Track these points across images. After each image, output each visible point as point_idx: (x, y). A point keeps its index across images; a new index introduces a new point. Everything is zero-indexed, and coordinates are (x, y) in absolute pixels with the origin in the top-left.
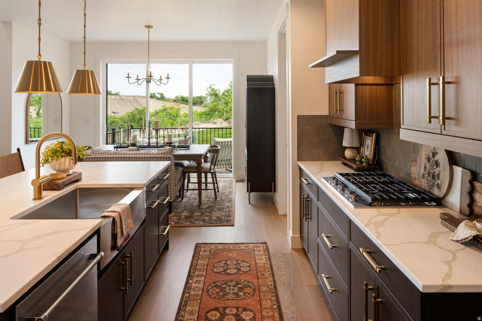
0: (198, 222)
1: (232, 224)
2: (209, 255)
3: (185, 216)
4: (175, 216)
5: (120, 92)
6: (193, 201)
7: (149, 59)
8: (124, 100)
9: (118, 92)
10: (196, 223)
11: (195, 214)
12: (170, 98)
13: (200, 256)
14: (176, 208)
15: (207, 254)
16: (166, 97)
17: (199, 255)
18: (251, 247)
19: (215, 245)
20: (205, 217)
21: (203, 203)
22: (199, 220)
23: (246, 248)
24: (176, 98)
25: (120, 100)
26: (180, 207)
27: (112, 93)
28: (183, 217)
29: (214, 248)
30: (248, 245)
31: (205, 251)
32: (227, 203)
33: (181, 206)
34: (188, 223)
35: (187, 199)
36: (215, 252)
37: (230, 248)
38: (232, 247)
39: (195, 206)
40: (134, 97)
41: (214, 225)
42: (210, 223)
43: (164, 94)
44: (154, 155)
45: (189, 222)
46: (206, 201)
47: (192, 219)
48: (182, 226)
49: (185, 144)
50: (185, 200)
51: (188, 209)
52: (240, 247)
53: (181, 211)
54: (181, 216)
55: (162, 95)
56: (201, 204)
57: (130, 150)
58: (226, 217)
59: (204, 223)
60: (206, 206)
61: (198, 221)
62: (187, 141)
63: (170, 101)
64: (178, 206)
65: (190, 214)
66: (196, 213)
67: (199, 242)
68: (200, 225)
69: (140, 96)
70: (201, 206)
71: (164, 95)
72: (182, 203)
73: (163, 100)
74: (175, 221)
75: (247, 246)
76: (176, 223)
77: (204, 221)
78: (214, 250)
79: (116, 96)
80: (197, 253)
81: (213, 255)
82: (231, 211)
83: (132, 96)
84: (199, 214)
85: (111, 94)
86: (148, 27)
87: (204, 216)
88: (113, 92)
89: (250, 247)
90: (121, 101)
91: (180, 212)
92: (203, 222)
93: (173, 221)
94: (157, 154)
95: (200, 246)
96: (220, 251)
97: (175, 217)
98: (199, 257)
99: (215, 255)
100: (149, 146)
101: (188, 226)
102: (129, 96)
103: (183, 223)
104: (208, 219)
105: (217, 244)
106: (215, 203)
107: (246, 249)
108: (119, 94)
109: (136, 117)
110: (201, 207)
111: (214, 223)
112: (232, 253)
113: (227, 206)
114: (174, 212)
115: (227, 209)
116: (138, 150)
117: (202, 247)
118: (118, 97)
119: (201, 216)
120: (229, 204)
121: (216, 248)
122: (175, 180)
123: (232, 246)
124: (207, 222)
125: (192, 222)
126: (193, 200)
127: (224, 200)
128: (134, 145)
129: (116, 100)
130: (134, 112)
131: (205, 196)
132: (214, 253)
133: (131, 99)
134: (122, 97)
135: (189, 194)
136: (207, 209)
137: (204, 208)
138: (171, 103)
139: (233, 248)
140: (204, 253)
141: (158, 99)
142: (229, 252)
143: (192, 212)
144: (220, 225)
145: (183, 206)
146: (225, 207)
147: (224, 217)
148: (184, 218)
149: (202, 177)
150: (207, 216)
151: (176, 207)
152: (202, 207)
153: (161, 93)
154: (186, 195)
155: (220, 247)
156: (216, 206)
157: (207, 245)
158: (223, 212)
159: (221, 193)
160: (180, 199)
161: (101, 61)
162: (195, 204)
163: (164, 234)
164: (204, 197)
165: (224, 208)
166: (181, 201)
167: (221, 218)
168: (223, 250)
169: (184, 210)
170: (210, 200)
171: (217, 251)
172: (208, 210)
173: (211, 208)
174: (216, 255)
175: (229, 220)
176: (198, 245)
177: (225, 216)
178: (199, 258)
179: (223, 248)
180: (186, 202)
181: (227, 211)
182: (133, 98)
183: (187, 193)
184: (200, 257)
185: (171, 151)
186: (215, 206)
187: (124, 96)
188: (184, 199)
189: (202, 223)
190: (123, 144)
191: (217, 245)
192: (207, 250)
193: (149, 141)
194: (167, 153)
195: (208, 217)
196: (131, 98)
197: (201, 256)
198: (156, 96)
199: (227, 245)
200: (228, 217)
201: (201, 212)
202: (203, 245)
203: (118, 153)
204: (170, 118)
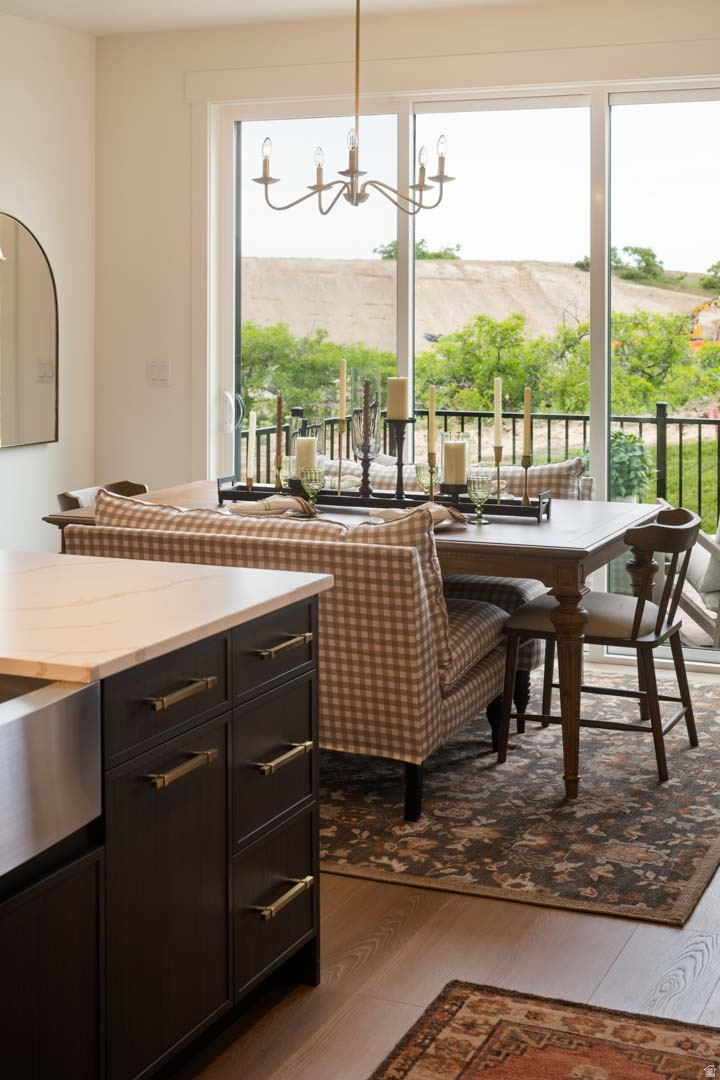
0: (518, 880)
1: (676, 914)
2: (480, 1049)
3: (470, 840)
4: (428, 834)
5: (458, 246)
6: (548, 776)
8: (478, 281)
9: (450, 247)
10: (505, 885)
11: (523, 839)
12: (686, 274)
13: (433, 1045)
14: (453, 799)
15: (470, 1044)
16: (666, 267)
17: (433, 1039)
18: (708, 1047)
19: (534, 1008)
20: (559, 860)
21: (587, 792)
22: (524, 870)
23: (678, 1051)
24: (712, 273)
25: (459, 279)
26: (471, 797)
27: (424, 250)
28: (460, 847)
29: (520, 1018)
30: (696, 1037)
31: (470, 1027)
32: (708, 807)
33: (476, 792)
34: (468, 878)
35: (526, 761)
36: (514, 1038)
37: (598, 1035)
38: (610, 1030)
39: (542, 801)
40: (520, 270)
41: (585, 906)
42: (567, 895)
43: (655, 252)
44: (343, 539)
45: (474, 873)
46: (607, 784)
47: (495, 861)
48: (433, 885)
49: (526, 498)
50: (513, 763)
51: (502, 813)
52: (653, 1038)
53: (468, 813)
54: (455, 839)
55: (646, 255)
56: (575, 796)
57: (268, 512)
58: (663, 878)
59: (540, 891)
60: (597, 808)
61: (514, 876)
62: (563, 481)
63: (683, 288)
64: (463, 791)
65: (496, 835)
66: (530, 834)
67: (463, 978)
68: (518, 898)
69: (546, 264)
70: (572, 805)
71: (657, 260)
72: (493, 779)
73: (654, 282)
74: (416, 859)
75: (687, 1040)
76: (415, 869)
77: (546, 878)
78: (517, 1029)
79: (441, 261)
80: (427, 1030)
81: (499, 1054)
82: (707, 848)
83: (512, 263)
84: (541, 841)
85: (423, 256)
87: (559, 854)
88: (431, 248)
89: (701, 1048)
90: (463, 284)
91: (459, 821)
92: (537, 884)
93: (402, 860)
94: (354, 536)
95: (457, 998)
96: (541, 1039)
97: (425, 842)
98: (426, 1047)
99: (507, 1055)
100: (364, 498)
101: (460, 890)
102: (500, 263)
103: (446, 875)
104: (571, 874)
105: (547, 1000)
106: (650, 797)
107: (677, 1056)
108: (456, 254)
109: (479, 361)
110: (567, 810)
111: (587, 898)
112: (593, 1061)
113: (700, 820)
114: (431, 815)
115: (692, 836)
116: (308, 514)
117: (467, 1002)
118: (449, 268)
119: (544, 851)
120: (714, 811)
121: (531, 1023)
122: (442, 667)
123: (611, 1024)
124: (553, 886)
125: (485, 878)
126: (550, 772)
127: (699, 789)
128: (295, 488)
129: (443, 279)
130: (471, 334)
131: (615, 760)
132: (504, 1047)
133: (508, 276)
134: (469, 268)
135: (545, 741)
136: (591, 825)
137: (579, 815)
138: (689, 296)
139: (612, 1038)
140: (462, 1037)
141: (630, 276)
142: (584, 1054)
143: (513, 825)
144: (614, 909)
145: (486, 795)
146: (688, 826)
147: (651, 875)
148: (461, 853)
149: (652, 663)
150: (575, 857)
151: (451, 794)
152: (575, 809)
153: (645, 246)
154: (531, 744)
155: (554, 1019)
156: (642, 814)
157: (498, 998)
158: (665, 846)
159: (705, 751)
160: (488, 761)
161: (213, 111)
162: (549, 792)
163: (266, 913)
164: (607, 764)
165: (678, 831)
166: (491, 768)
167: (638, 878)
168: (558, 1039)
169: (482, 812)
170: (633, 779)
171: (525, 1037)
172: (591, 830)
173: (612, 821)
174: (509, 1058)
175: (668, 895)
176: (457, 992)
177: (657, 871)
178: (422, 1056)
179: (565, 1029)
180: (513, 778)
181: (687, 847)
182: (515, 271)
183: (544, 732)
184: (431, 1050)
185: (417, 524)
186: (637, 813)
187: (478, 263)
188: (508, 758)
189: (529, 886)
190: (258, 481)
191: (545, 1009)
192: (480, 1022)
193: (366, 474)
194: (400, 534)
195: (573, 865)
196: (509, 273)
197: (437, 1048)
198: (619, 262)
199: (590, 1016)
200: (674, 876)
201: (554, 834)
202: (475, 997)
203: (198, 522)
204: (634, 370)
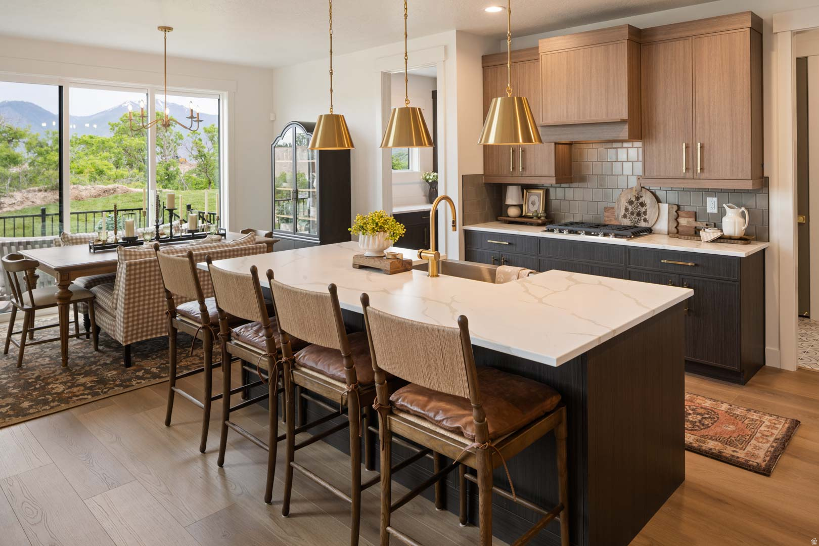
7: (166, 87)
86: (164, 30)
